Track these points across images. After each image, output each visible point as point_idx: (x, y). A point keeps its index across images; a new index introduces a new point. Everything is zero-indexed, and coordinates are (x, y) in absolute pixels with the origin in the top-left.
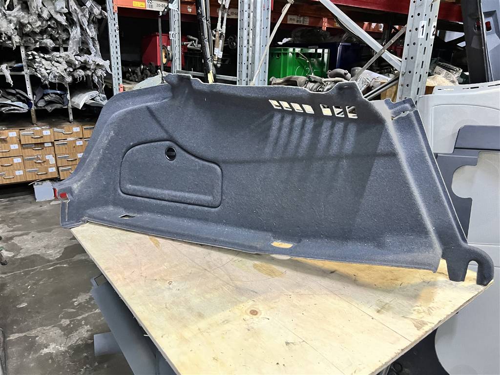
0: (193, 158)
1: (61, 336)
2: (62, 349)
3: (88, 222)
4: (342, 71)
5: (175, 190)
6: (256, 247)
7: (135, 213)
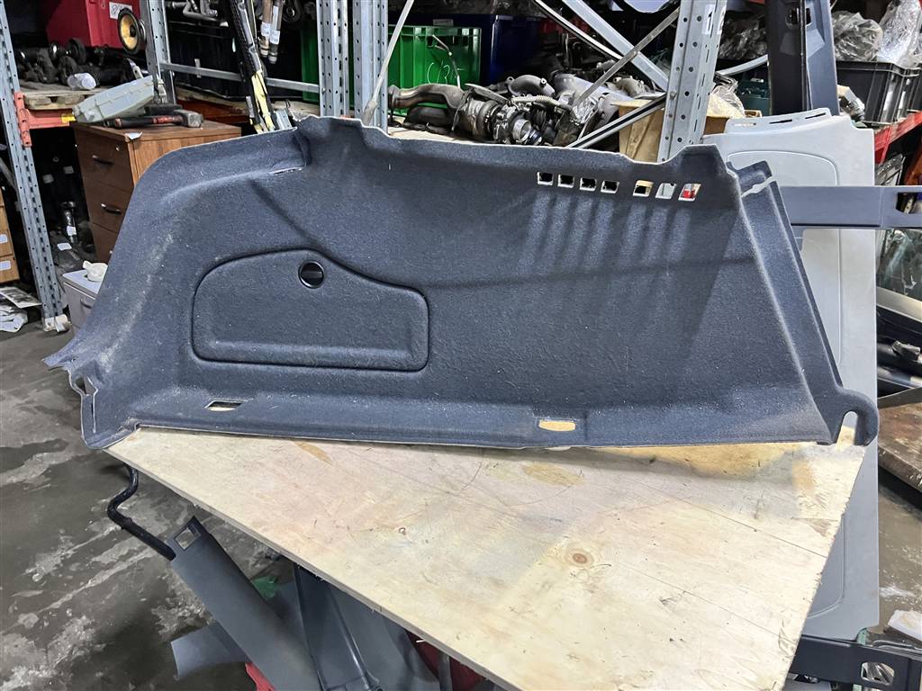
0: (364, 281)
1: (31, 650)
2: (45, 674)
3: (138, 426)
4: (536, 80)
5: (324, 344)
6: (521, 437)
7: (234, 395)
